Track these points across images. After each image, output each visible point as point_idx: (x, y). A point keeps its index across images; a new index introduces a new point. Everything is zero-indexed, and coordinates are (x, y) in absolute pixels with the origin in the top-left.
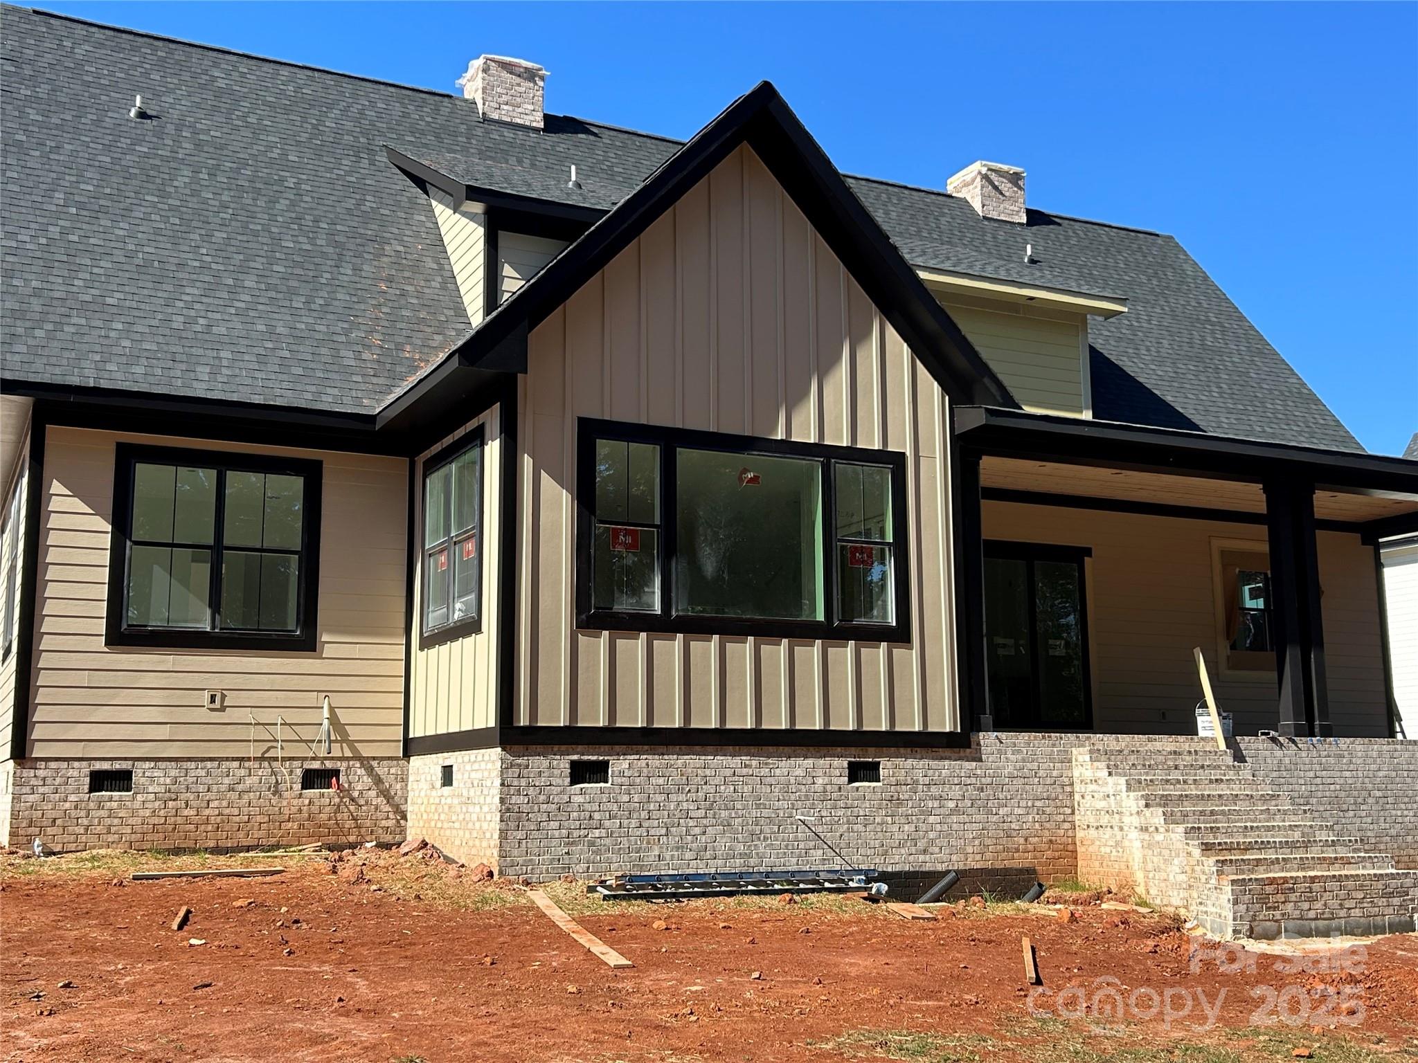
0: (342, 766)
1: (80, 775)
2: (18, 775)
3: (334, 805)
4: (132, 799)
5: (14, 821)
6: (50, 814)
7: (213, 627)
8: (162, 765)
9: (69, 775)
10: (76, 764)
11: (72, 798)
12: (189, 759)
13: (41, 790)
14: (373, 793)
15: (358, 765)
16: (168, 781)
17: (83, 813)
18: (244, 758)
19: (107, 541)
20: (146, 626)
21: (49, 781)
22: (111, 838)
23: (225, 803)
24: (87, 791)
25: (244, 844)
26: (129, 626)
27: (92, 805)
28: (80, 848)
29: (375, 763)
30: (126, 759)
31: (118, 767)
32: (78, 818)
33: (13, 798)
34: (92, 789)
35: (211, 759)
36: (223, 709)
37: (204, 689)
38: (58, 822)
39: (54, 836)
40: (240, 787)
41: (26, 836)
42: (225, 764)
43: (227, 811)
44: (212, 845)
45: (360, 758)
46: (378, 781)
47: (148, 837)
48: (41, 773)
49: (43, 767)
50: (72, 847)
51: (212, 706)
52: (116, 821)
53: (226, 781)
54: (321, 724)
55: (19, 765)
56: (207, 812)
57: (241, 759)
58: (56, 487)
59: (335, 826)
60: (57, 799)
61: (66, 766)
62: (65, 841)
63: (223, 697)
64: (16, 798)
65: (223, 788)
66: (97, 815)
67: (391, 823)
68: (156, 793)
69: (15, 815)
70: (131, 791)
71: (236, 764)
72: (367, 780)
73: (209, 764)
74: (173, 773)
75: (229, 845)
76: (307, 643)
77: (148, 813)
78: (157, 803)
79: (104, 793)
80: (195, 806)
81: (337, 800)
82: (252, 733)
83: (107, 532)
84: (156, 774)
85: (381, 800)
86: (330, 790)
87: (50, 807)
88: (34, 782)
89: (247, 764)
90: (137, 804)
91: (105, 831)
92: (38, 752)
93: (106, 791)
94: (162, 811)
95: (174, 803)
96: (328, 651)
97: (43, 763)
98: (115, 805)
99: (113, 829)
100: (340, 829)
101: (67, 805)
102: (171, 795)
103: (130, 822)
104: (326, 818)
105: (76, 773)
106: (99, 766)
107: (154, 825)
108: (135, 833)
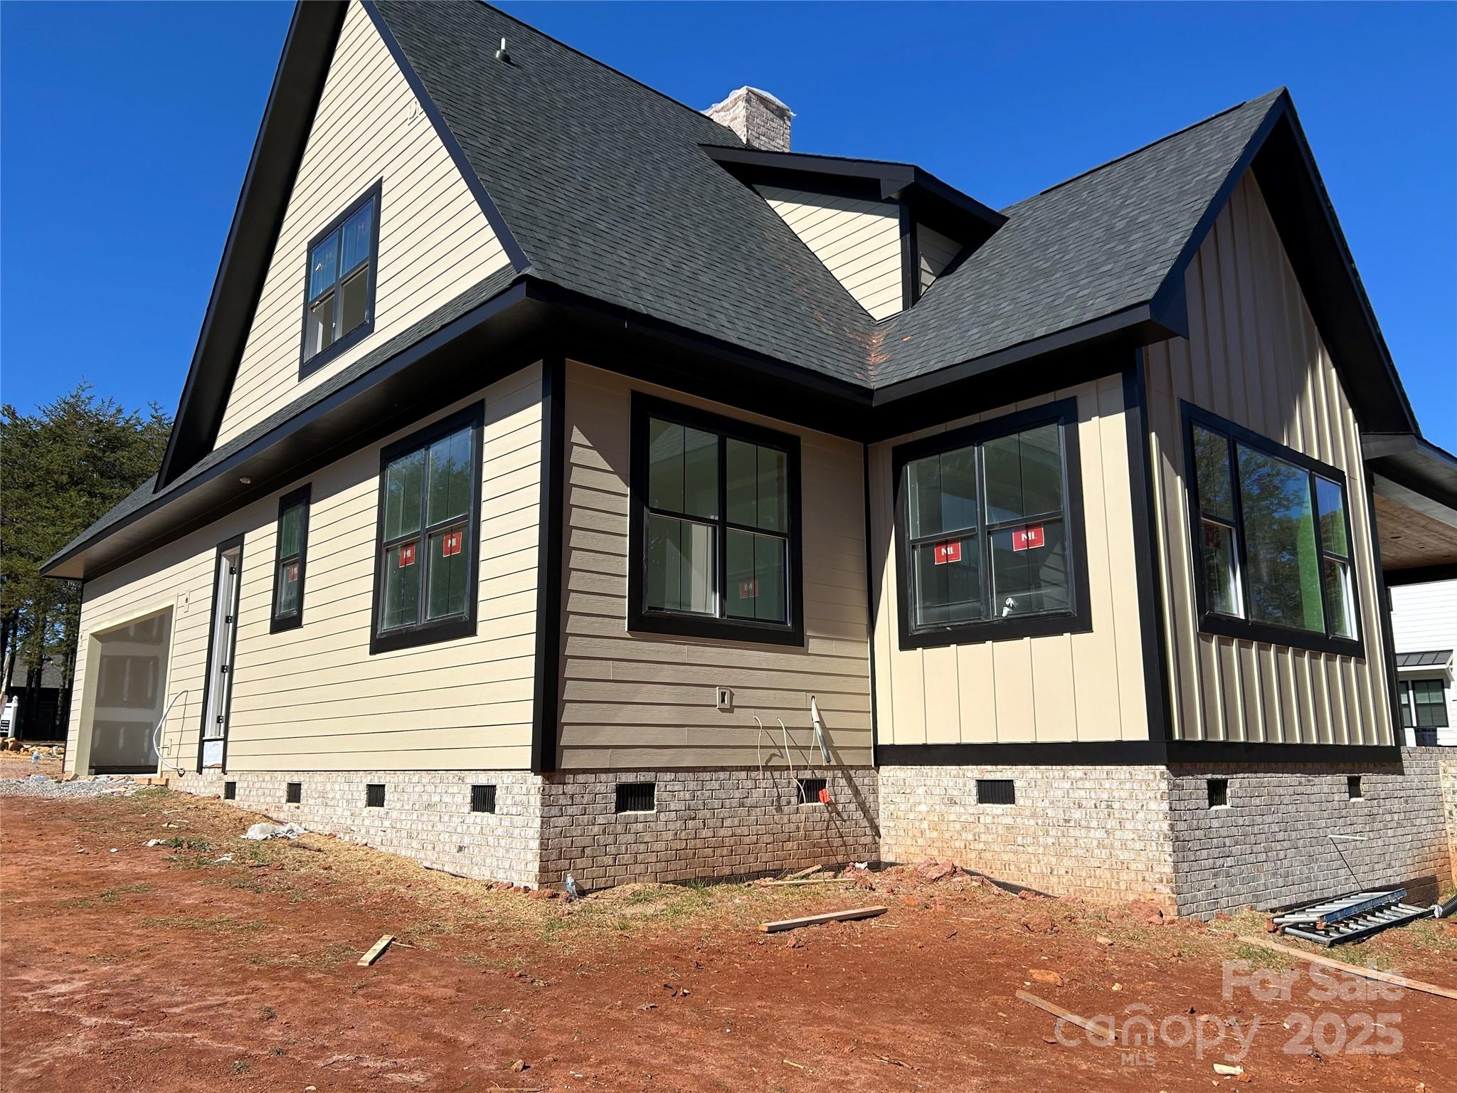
0: (828, 775)
1: (606, 787)
2: (547, 792)
3: (824, 821)
4: (655, 819)
5: (544, 852)
6: (580, 842)
7: (722, 614)
8: (681, 776)
9: (596, 791)
10: (603, 777)
11: (600, 820)
12: (705, 769)
13: (570, 810)
14: (853, 807)
15: (840, 775)
16: (688, 796)
17: (611, 839)
18: (750, 767)
19: (626, 503)
20: (662, 609)
21: (577, 799)
22: (639, 868)
23: (736, 823)
24: (613, 811)
25: (755, 870)
26: (650, 608)
27: (619, 828)
28: (609, 883)
29: (852, 772)
30: (648, 770)
31: (642, 779)
32: (606, 846)
33: (542, 822)
34: (621, 807)
35: (723, 769)
36: (731, 710)
37: (715, 686)
38: (588, 851)
39: (584, 869)
40: (748, 802)
41: (556, 872)
42: (736, 774)
43: (738, 831)
44: (727, 873)
45: (841, 767)
46: (856, 792)
47: (673, 866)
48: (569, 789)
49: (571, 781)
50: (601, 882)
51: (723, 706)
52: (642, 847)
53: (737, 794)
54: (812, 729)
55: (548, 779)
56: (722, 832)
57: (748, 769)
58: (577, 436)
59: (826, 845)
60: (586, 821)
61: (593, 780)
62: (595, 875)
63: (732, 695)
64: (545, 821)
65: (735, 802)
66: (624, 841)
67: (868, 840)
68: (677, 811)
69: (544, 846)
70: (653, 809)
71: (743, 774)
72: (848, 791)
73: (722, 775)
74: (692, 785)
75: (742, 872)
76: (793, 639)
77: (670, 835)
78: (679, 823)
79: (628, 813)
80: (711, 825)
81: (826, 815)
82: (759, 738)
83: (625, 496)
84: (676, 788)
85: (859, 814)
86: (819, 804)
87: (579, 832)
88: (563, 801)
89: (754, 774)
90: (661, 826)
91: (632, 861)
92: (569, 761)
93: (630, 810)
94: (684, 833)
95: (693, 822)
96: (814, 645)
97: (571, 776)
98: (640, 826)
99: (640, 857)
100: (830, 850)
101: (596, 829)
102: (689, 814)
103: (655, 848)
104: (819, 836)
105: (603, 789)
106: (629, 778)
107: (677, 850)
108: (660, 861)
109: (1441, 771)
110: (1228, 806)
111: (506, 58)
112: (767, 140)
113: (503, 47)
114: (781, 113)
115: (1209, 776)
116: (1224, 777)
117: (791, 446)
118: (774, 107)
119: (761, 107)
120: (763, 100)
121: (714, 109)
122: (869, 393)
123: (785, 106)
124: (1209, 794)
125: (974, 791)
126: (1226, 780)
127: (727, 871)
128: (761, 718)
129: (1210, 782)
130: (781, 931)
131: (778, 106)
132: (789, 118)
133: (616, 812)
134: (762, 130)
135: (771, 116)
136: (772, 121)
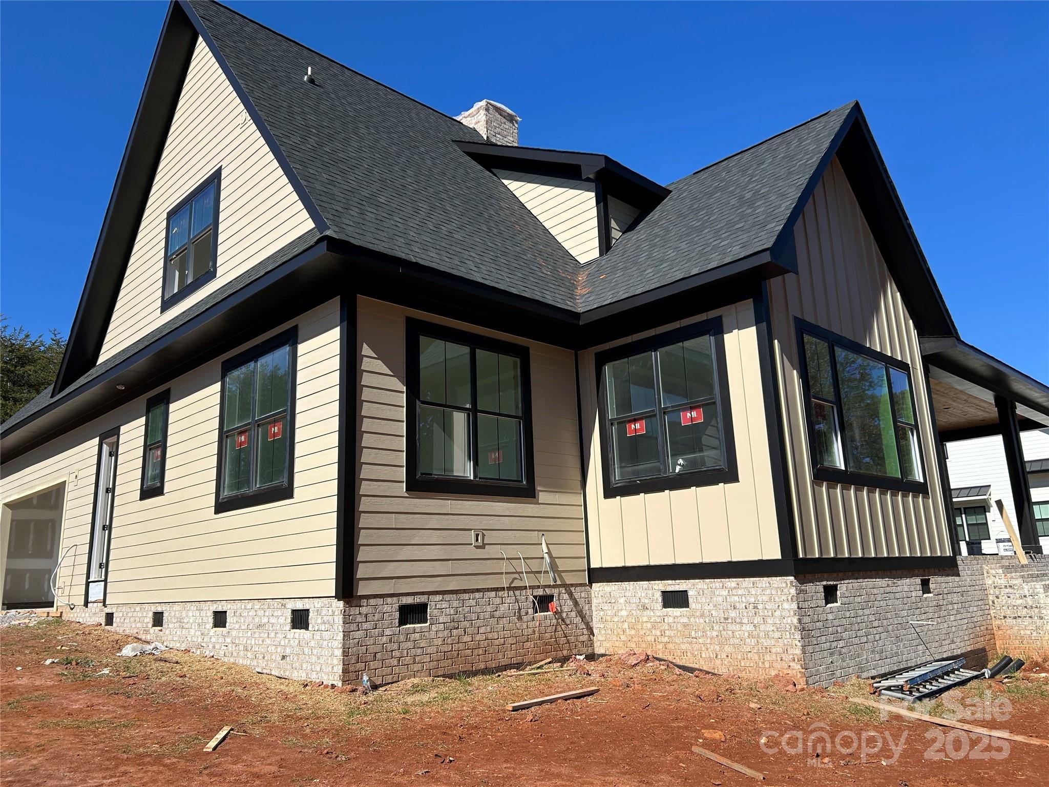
0: (555, 592)
1: (391, 608)
2: (347, 613)
3: (553, 625)
4: (428, 630)
5: (346, 658)
6: (372, 649)
7: (475, 476)
8: (447, 597)
9: (384, 610)
10: (389, 600)
11: (388, 632)
12: (465, 591)
13: (365, 626)
14: (573, 614)
15: (564, 591)
16: (452, 612)
17: (395, 646)
18: (498, 588)
19: (403, 399)
20: (431, 474)
21: (370, 618)
22: (417, 667)
23: (489, 629)
24: (397, 625)
25: (503, 664)
26: (422, 474)
27: (402, 638)
28: (395, 679)
29: (572, 589)
30: (423, 593)
31: (418, 601)
32: (392, 651)
33: (344, 636)
34: (402, 622)
35: (478, 590)
36: (483, 547)
37: (471, 530)
38: (379, 656)
39: (376, 669)
40: (497, 614)
41: (355, 672)
42: (488, 594)
43: (490, 636)
44: (483, 668)
45: (564, 585)
46: (576, 604)
47: (442, 664)
48: (364, 610)
49: (365, 604)
50: (389, 679)
51: (477, 544)
52: (419, 651)
53: (489, 609)
54: (543, 558)
55: (348, 603)
56: (478, 637)
57: (496, 590)
58: (366, 350)
59: (555, 643)
60: (377, 633)
61: (382, 603)
62: (384, 673)
63: (484, 535)
64: (346, 635)
65: (487, 615)
66: (406, 647)
67: (585, 638)
68: (444, 623)
69: (345, 654)
70: (427, 622)
71: (493, 594)
72: (570, 603)
73: (477, 595)
74: (455, 604)
75: (494, 666)
76: (527, 492)
77: (440, 641)
78: (446, 632)
79: (408, 626)
80: (470, 632)
81: (554, 621)
82: (504, 567)
83: (402, 392)
84: (444, 606)
85: (578, 620)
86: (549, 613)
87: (372, 642)
88: (359, 619)
89: (501, 593)
90: (433, 634)
91: (412, 662)
92: (363, 589)
93: (410, 624)
94: (450, 640)
95: (457, 631)
96: (543, 497)
97: (365, 600)
98: (417, 635)
99: (417, 659)
100: (558, 647)
101: (384, 639)
102: (454, 624)
103: (428, 652)
104: (549, 637)
105: (389, 609)
106: (409, 600)
107: (445, 652)
108: (433, 661)
109: (985, 573)
110: (838, 604)
111: (311, 81)
112: (501, 138)
113: (309, 73)
114: (511, 119)
115: (825, 583)
116: (835, 583)
117: (523, 354)
118: (506, 114)
119: (497, 114)
120: (497, 109)
121: (463, 116)
122: (577, 315)
123: (513, 114)
124: (825, 596)
125: (660, 599)
126: (837, 585)
127: (482, 666)
128: (506, 552)
129: (825, 587)
130: (522, 709)
131: (508, 114)
132: (517, 122)
133: (399, 626)
134: (498, 130)
135: (504, 120)
136: (505, 123)
